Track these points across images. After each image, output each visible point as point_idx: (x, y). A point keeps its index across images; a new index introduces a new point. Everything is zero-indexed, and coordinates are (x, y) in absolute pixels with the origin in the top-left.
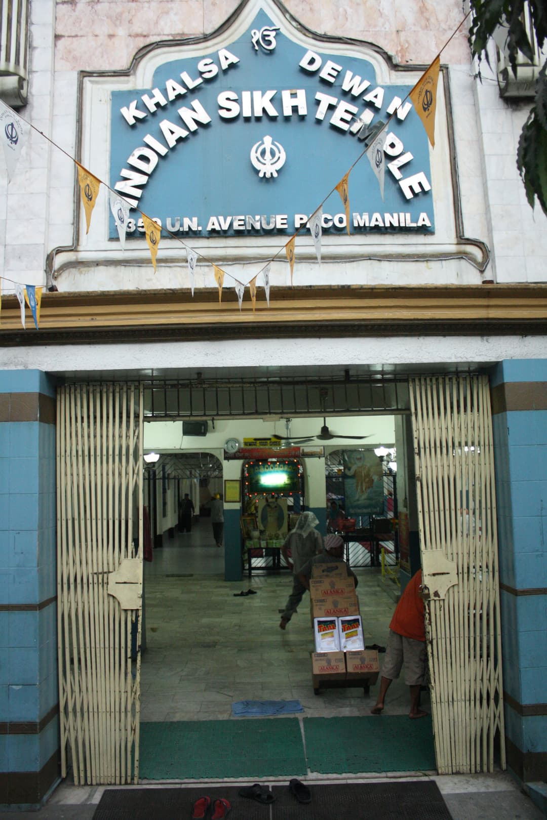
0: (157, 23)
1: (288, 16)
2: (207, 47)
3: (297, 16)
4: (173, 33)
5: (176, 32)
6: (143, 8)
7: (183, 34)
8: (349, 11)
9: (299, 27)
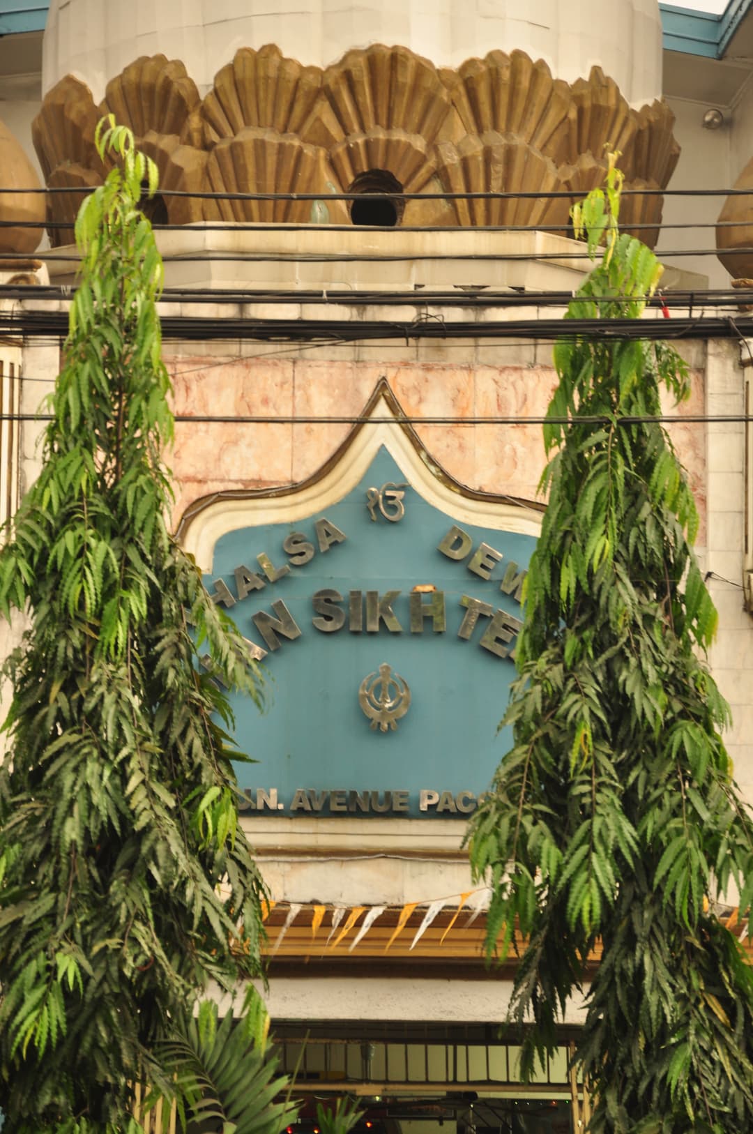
0: (219, 459)
1: (423, 455)
2: (296, 504)
3: (438, 457)
4: (244, 477)
5: (249, 478)
6: (197, 431)
7: (259, 481)
8: (521, 450)
9: (440, 474)
